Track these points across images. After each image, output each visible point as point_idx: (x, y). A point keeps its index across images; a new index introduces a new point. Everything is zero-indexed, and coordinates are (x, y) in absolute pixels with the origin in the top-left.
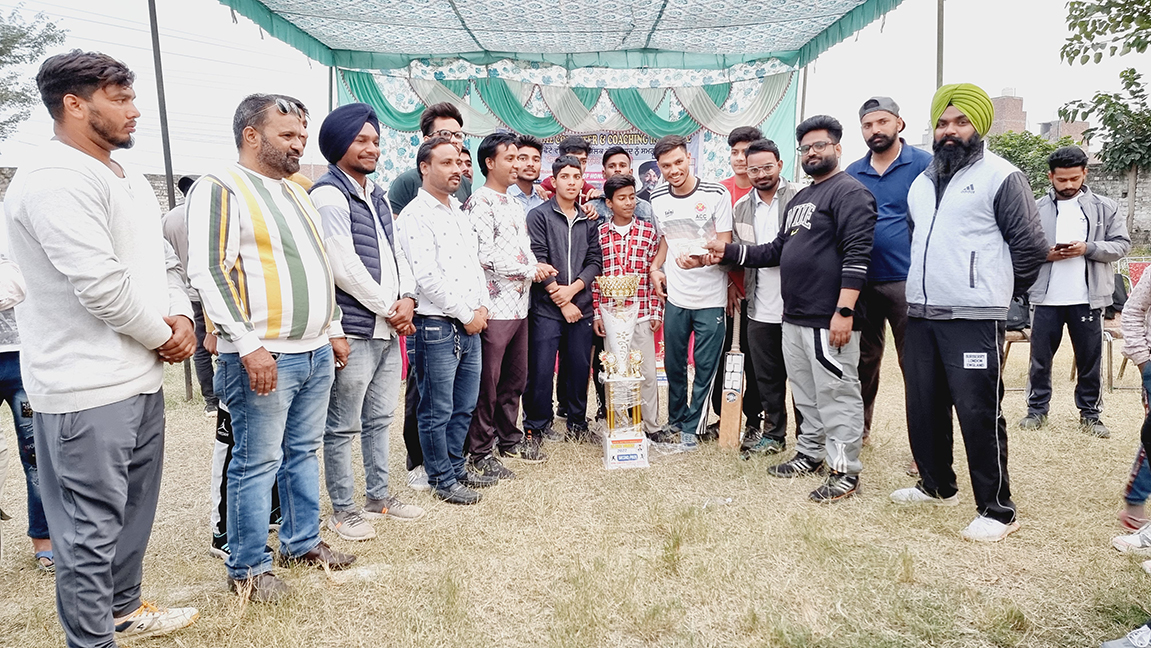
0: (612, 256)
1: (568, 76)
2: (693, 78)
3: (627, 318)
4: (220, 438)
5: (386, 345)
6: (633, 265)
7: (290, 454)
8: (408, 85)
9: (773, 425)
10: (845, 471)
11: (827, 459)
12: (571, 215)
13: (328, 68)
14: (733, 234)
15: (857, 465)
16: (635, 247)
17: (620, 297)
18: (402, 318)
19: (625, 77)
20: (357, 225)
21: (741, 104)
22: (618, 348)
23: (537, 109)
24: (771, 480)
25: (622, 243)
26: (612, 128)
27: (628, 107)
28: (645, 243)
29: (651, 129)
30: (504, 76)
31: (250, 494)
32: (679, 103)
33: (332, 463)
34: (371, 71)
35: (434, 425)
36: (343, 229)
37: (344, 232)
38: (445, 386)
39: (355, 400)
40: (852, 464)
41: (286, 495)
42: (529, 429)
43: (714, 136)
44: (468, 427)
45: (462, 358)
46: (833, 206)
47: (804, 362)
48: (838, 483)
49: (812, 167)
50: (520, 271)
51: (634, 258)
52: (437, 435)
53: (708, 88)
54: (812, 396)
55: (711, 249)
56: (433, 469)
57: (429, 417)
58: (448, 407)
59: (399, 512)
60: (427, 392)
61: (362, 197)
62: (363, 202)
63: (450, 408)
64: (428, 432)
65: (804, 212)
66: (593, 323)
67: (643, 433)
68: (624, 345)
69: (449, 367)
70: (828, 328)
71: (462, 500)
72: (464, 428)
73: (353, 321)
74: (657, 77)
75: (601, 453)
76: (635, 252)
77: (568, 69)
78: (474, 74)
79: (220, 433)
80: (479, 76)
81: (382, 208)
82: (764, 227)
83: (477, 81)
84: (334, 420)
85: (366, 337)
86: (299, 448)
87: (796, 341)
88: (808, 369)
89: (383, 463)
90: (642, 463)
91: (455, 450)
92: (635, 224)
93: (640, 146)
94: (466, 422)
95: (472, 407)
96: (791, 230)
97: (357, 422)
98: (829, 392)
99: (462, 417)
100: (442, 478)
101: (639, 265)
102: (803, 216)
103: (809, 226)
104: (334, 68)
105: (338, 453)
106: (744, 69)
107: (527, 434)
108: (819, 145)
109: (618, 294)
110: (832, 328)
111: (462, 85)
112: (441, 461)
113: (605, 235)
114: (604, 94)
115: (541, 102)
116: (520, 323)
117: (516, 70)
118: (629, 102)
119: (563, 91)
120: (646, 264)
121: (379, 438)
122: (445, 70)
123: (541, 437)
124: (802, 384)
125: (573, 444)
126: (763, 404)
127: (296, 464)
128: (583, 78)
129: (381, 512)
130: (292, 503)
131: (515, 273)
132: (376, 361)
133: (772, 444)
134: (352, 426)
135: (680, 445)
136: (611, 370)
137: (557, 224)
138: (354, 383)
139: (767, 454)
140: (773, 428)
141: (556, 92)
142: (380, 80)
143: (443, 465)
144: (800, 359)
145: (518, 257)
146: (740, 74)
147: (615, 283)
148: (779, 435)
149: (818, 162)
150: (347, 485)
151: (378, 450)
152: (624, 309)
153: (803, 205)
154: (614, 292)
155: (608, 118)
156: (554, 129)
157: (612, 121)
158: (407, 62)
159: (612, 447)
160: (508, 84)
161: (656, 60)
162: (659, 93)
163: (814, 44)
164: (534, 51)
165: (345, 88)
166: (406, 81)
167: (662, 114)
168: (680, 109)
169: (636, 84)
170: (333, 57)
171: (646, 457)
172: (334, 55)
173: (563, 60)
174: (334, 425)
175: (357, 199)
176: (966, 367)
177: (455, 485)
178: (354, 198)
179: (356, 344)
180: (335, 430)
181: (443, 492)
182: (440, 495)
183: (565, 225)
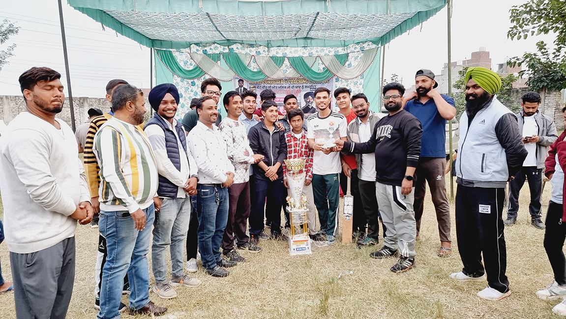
0: (293, 149)
1: (268, 51)
2: (330, 51)
3: (299, 180)
4: (100, 250)
5: (183, 200)
6: (303, 153)
7: (135, 257)
8: (189, 56)
9: (372, 231)
10: (408, 256)
11: (399, 250)
12: (271, 130)
13: (150, 49)
14: (348, 137)
15: (414, 253)
16: (304, 144)
17: (297, 170)
18: (191, 187)
19: (296, 51)
20: (169, 144)
21: (353, 64)
22: (296, 195)
23: (253, 67)
24: (372, 260)
25: (298, 142)
26: (291, 76)
27: (298, 66)
29: (309, 76)
30: (237, 51)
31: (115, 281)
32: (323, 63)
33: (156, 260)
34: (171, 50)
35: (206, 238)
36: (162, 146)
37: (163, 147)
38: (212, 218)
39: (168, 228)
40: (411, 252)
41: (133, 279)
42: (252, 234)
43: (340, 79)
44: (222, 237)
45: (220, 204)
46: (401, 127)
47: (387, 202)
48: (405, 262)
49: (390, 107)
50: (246, 160)
51: (303, 150)
52: (207, 242)
53: (337, 56)
54: (391, 218)
55: (337, 144)
56: (205, 260)
57: (204, 234)
58: (213, 228)
59: (188, 282)
60: (202, 222)
61: (171, 129)
62: (172, 131)
64: (203, 241)
65: (386, 129)
66: (283, 181)
67: (309, 236)
68: (299, 193)
69: (213, 209)
70: (400, 185)
71: (219, 274)
73: (167, 190)
74: (312, 51)
75: (288, 246)
76: (304, 147)
77: (268, 48)
78: (222, 50)
79: (100, 248)
80: (224, 52)
81: (181, 133)
82: (364, 134)
83: (224, 54)
84: (157, 238)
85: (173, 198)
86: (138, 254)
87: (383, 192)
88: (389, 205)
89: (180, 258)
90: (309, 252)
91: (215, 248)
92: (304, 134)
93: (304, 85)
94: (221, 235)
95: (224, 227)
96: (380, 138)
97: (168, 239)
98: (400, 217)
99: (219, 232)
100: (210, 264)
101: (306, 153)
102: (386, 131)
103: (390, 136)
104: (153, 49)
105: (159, 255)
106: (354, 47)
107: (251, 237)
108: (394, 97)
109: (295, 168)
110: (403, 186)
111: (216, 58)
112: (209, 255)
113: (289, 138)
114: (286, 62)
115: (255, 64)
116: (246, 184)
117: (243, 49)
118: (298, 64)
119: (266, 59)
121: (179, 246)
122: (208, 49)
123: (258, 238)
124: (386, 212)
125: (274, 241)
126: (367, 220)
127: (137, 262)
128: (276, 52)
129: (179, 282)
130: (135, 282)
131: (243, 161)
132: (178, 208)
133: (372, 240)
134: (166, 241)
135: (326, 242)
136: (292, 206)
137: (265, 135)
138: (167, 221)
139: (370, 245)
140: (372, 232)
141: (263, 59)
142: (176, 54)
143: (210, 257)
144: (385, 200)
145: (244, 152)
146: (352, 49)
147: (294, 162)
148: (375, 235)
149: (393, 105)
150: (163, 270)
151: (178, 252)
152: (298, 176)
153: (385, 126)
154: (293, 168)
155: (288, 71)
156: (262, 77)
157: (290, 72)
158: (189, 45)
159: (293, 244)
160: (239, 55)
161: (311, 43)
162: (313, 59)
163: (388, 35)
164: (252, 40)
165: (158, 59)
166: (188, 54)
167: (315, 69)
168: (324, 66)
169: (301, 54)
170: (152, 43)
171: (310, 248)
172: (153, 42)
173: (266, 44)
174: (157, 241)
175: (168, 130)
176: (480, 212)
177: (216, 267)
178: (167, 130)
179: (168, 201)
180: (158, 244)
181: (210, 271)
182: (209, 272)
183: (268, 134)
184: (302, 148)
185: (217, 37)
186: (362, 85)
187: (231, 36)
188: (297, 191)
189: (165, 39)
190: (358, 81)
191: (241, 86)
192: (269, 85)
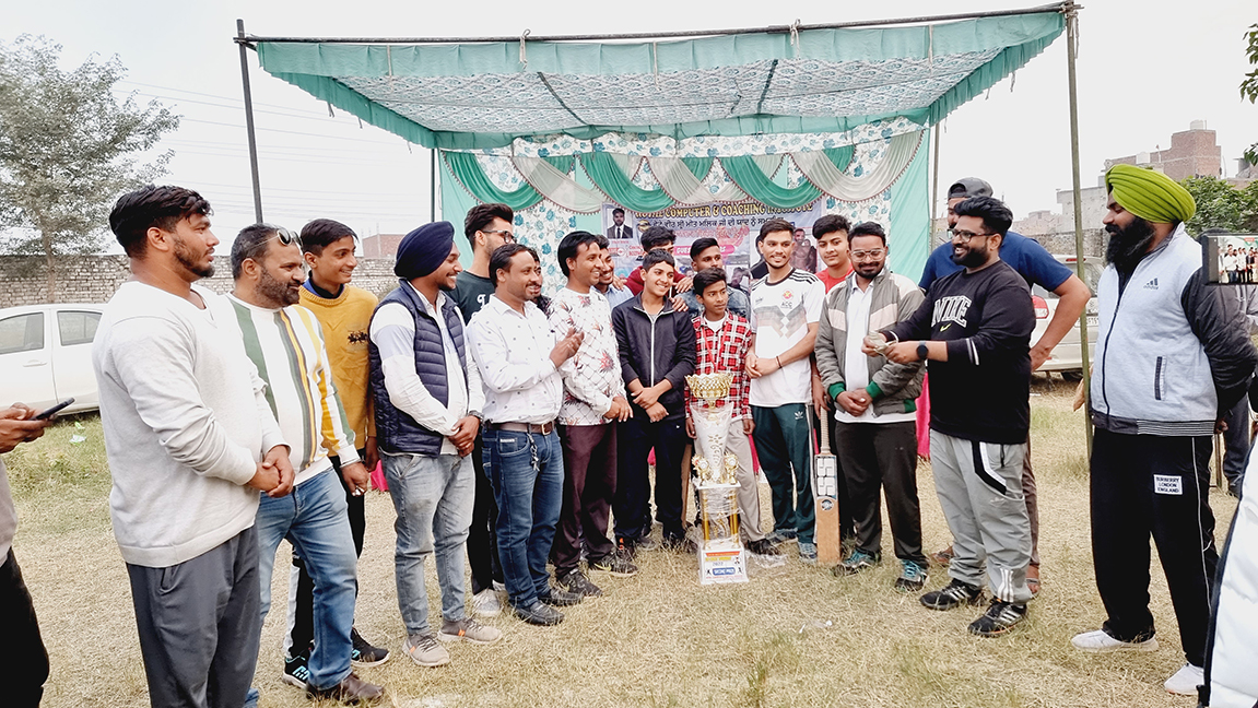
0: (703, 353)
1: (677, 146)
2: (813, 142)
3: (720, 420)
5: (456, 461)
6: (725, 363)
7: (324, 587)
8: (511, 163)
10: (1011, 601)
13: (430, 150)
16: (728, 344)
17: (712, 398)
18: (467, 435)
19: (738, 145)
20: (422, 343)
21: (866, 167)
22: (711, 452)
23: (645, 182)
26: (726, 198)
27: (743, 177)
28: (738, 340)
29: (768, 197)
30: (609, 149)
32: (798, 169)
33: (404, 585)
34: (473, 151)
35: (513, 541)
36: (406, 349)
37: (407, 352)
38: (523, 500)
39: (423, 520)
40: (1020, 593)
41: (319, 627)
42: (621, 538)
43: (837, 202)
44: (552, 540)
45: (540, 469)
48: (1002, 613)
51: (726, 355)
52: (515, 552)
53: (830, 152)
56: (513, 588)
57: (507, 533)
58: (527, 521)
59: (475, 635)
60: (504, 507)
61: (431, 313)
63: (528, 523)
64: (507, 549)
65: (956, 305)
67: (742, 544)
68: (717, 449)
69: (527, 481)
71: (542, 620)
72: (549, 542)
73: (419, 440)
74: (773, 143)
75: (696, 566)
76: (727, 349)
77: (677, 139)
78: (578, 149)
80: (584, 151)
81: (452, 320)
82: (856, 315)
83: (582, 157)
84: (403, 540)
85: (432, 455)
89: (458, 583)
90: (741, 578)
91: (537, 565)
92: (728, 320)
93: (757, 216)
94: (548, 536)
95: (555, 519)
96: (941, 325)
97: (429, 541)
99: (543, 530)
100: (522, 597)
101: (732, 362)
102: (956, 310)
103: (964, 323)
104: (436, 150)
105: (409, 575)
106: (868, 130)
107: (618, 544)
109: (708, 394)
111: (566, 165)
112: (521, 580)
114: (717, 169)
115: (650, 175)
116: (606, 428)
117: (622, 143)
118: (743, 171)
119: (672, 163)
120: (739, 361)
121: (453, 557)
122: (548, 146)
123: (634, 547)
125: (668, 555)
127: (331, 596)
128: (694, 148)
129: (457, 634)
130: (324, 634)
132: (445, 477)
133: (865, 559)
134: (422, 546)
136: (705, 476)
137: (640, 323)
138: (422, 503)
141: (666, 163)
142: (483, 160)
143: (524, 583)
145: (602, 360)
146: (865, 135)
147: (707, 382)
148: (871, 549)
150: (420, 607)
151: (453, 569)
152: (717, 410)
153: (955, 298)
154: (704, 392)
155: (721, 188)
156: (664, 202)
157: (726, 191)
158: (509, 141)
159: (707, 560)
160: (614, 157)
161: (771, 126)
162: (776, 159)
163: (942, 101)
164: (639, 124)
165: (447, 170)
166: (509, 160)
167: (780, 181)
168: (799, 175)
169: (750, 152)
170: (435, 139)
171: (744, 571)
172: (436, 137)
173: (671, 131)
174: (404, 545)
175: (425, 315)
176: (1156, 491)
177: (536, 604)
178: (420, 314)
179: (423, 462)
180: (405, 551)
181: (523, 611)
182: (520, 616)
183: (647, 323)
184: (723, 350)
185: (568, 122)
186: (887, 215)
187: (596, 118)
188: (714, 443)
189: (460, 129)
190: (878, 205)
191: (619, 223)
192: (679, 219)
